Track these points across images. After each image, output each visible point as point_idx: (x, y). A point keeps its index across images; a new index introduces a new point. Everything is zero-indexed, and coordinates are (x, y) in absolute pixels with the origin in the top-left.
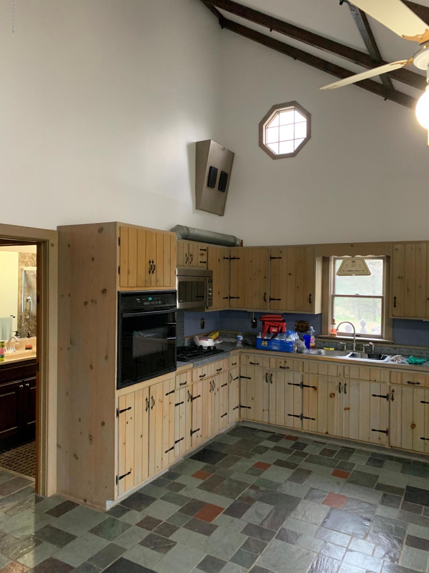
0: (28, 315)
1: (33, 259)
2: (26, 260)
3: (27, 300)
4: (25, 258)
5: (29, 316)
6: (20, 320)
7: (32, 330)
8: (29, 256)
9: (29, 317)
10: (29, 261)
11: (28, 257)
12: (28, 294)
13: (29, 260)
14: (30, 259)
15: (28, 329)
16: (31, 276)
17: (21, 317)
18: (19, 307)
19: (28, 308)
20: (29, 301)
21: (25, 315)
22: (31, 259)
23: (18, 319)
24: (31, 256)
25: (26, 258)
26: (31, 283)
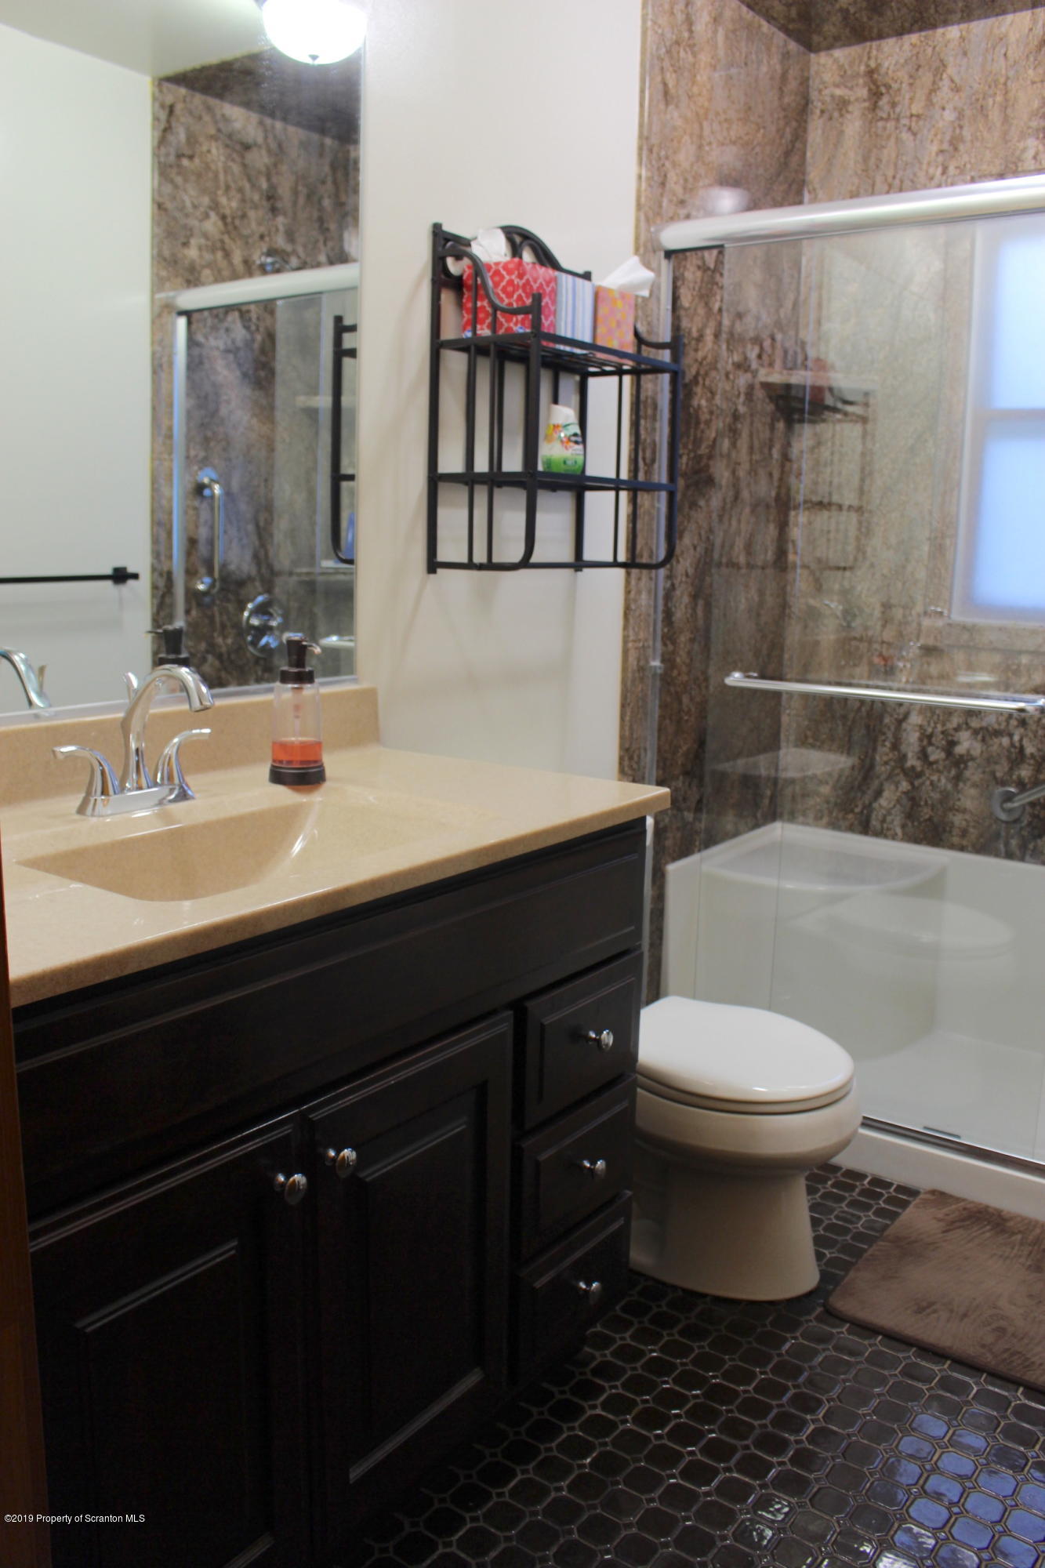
0: (202, 570)
1: (227, 255)
2: (192, 253)
3: (199, 489)
4: (186, 244)
5: (210, 572)
6: (163, 596)
7: (224, 649)
8: (206, 236)
9: (208, 580)
10: (209, 265)
11: (203, 241)
12: (202, 454)
13: (208, 257)
14: (213, 250)
15: (203, 646)
16: (216, 353)
17: (169, 575)
18: (160, 526)
19: (203, 533)
20: (207, 492)
21: (191, 573)
22: (219, 255)
23: (155, 587)
24: (217, 236)
25: (193, 242)
26: (217, 394)
